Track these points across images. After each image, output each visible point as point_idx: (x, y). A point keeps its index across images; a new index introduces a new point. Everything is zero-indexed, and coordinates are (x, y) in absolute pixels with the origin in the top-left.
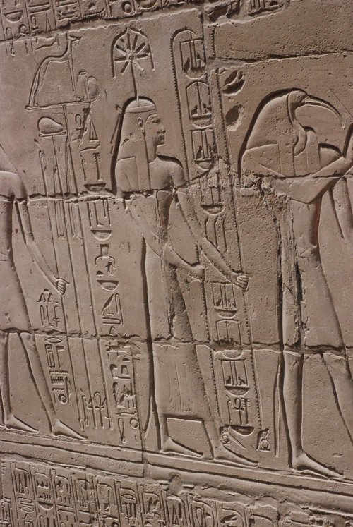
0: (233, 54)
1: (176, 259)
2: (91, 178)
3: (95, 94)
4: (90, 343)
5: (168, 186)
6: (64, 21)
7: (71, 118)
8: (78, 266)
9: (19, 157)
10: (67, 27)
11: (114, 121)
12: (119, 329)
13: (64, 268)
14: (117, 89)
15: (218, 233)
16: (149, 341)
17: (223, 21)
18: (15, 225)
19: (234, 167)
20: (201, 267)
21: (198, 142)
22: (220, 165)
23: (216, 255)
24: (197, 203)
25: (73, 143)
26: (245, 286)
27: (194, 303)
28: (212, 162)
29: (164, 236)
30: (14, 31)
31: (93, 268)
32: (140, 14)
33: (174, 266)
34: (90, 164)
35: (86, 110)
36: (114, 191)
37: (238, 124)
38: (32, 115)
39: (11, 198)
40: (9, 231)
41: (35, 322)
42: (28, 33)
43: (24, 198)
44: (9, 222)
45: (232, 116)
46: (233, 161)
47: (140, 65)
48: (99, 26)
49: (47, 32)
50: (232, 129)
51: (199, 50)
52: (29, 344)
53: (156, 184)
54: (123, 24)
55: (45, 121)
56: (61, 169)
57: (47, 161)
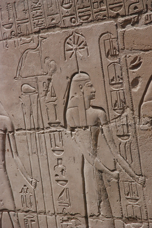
0: (135, 46)
1: (102, 167)
2: (52, 119)
3: (55, 70)
4: (51, 218)
5: (97, 123)
6: (37, 29)
7: (41, 84)
8: (44, 171)
9: (10, 107)
10: (38, 32)
11: (65, 86)
12: (68, 210)
13: (36, 173)
14: (68, 68)
15: (127, 152)
16: (86, 217)
17: (129, 28)
18: (7, 147)
19: (136, 113)
20: (117, 172)
21: (115, 98)
22: (128, 111)
23: (126, 165)
24: (115, 134)
25: (42, 99)
26: (144, 184)
27: (113, 194)
28: (123, 110)
29: (95, 154)
30: (8, 35)
31: (53, 173)
32: (81, 24)
33: (101, 171)
34: (51, 111)
35: (50, 80)
36: (65, 127)
37: (138, 87)
38: (18, 83)
39: (5, 131)
40: (4, 151)
41: (18, 205)
42: (16, 36)
43: (13, 131)
44: (4, 145)
45: (135, 83)
46: (136, 109)
47: (81, 54)
48: (57, 31)
49: (27, 35)
50: (135, 90)
51: (115, 44)
52: (14, 219)
53: (90, 123)
54: (71, 30)
55: (26, 86)
56: (35, 114)
57: (26, 109)
